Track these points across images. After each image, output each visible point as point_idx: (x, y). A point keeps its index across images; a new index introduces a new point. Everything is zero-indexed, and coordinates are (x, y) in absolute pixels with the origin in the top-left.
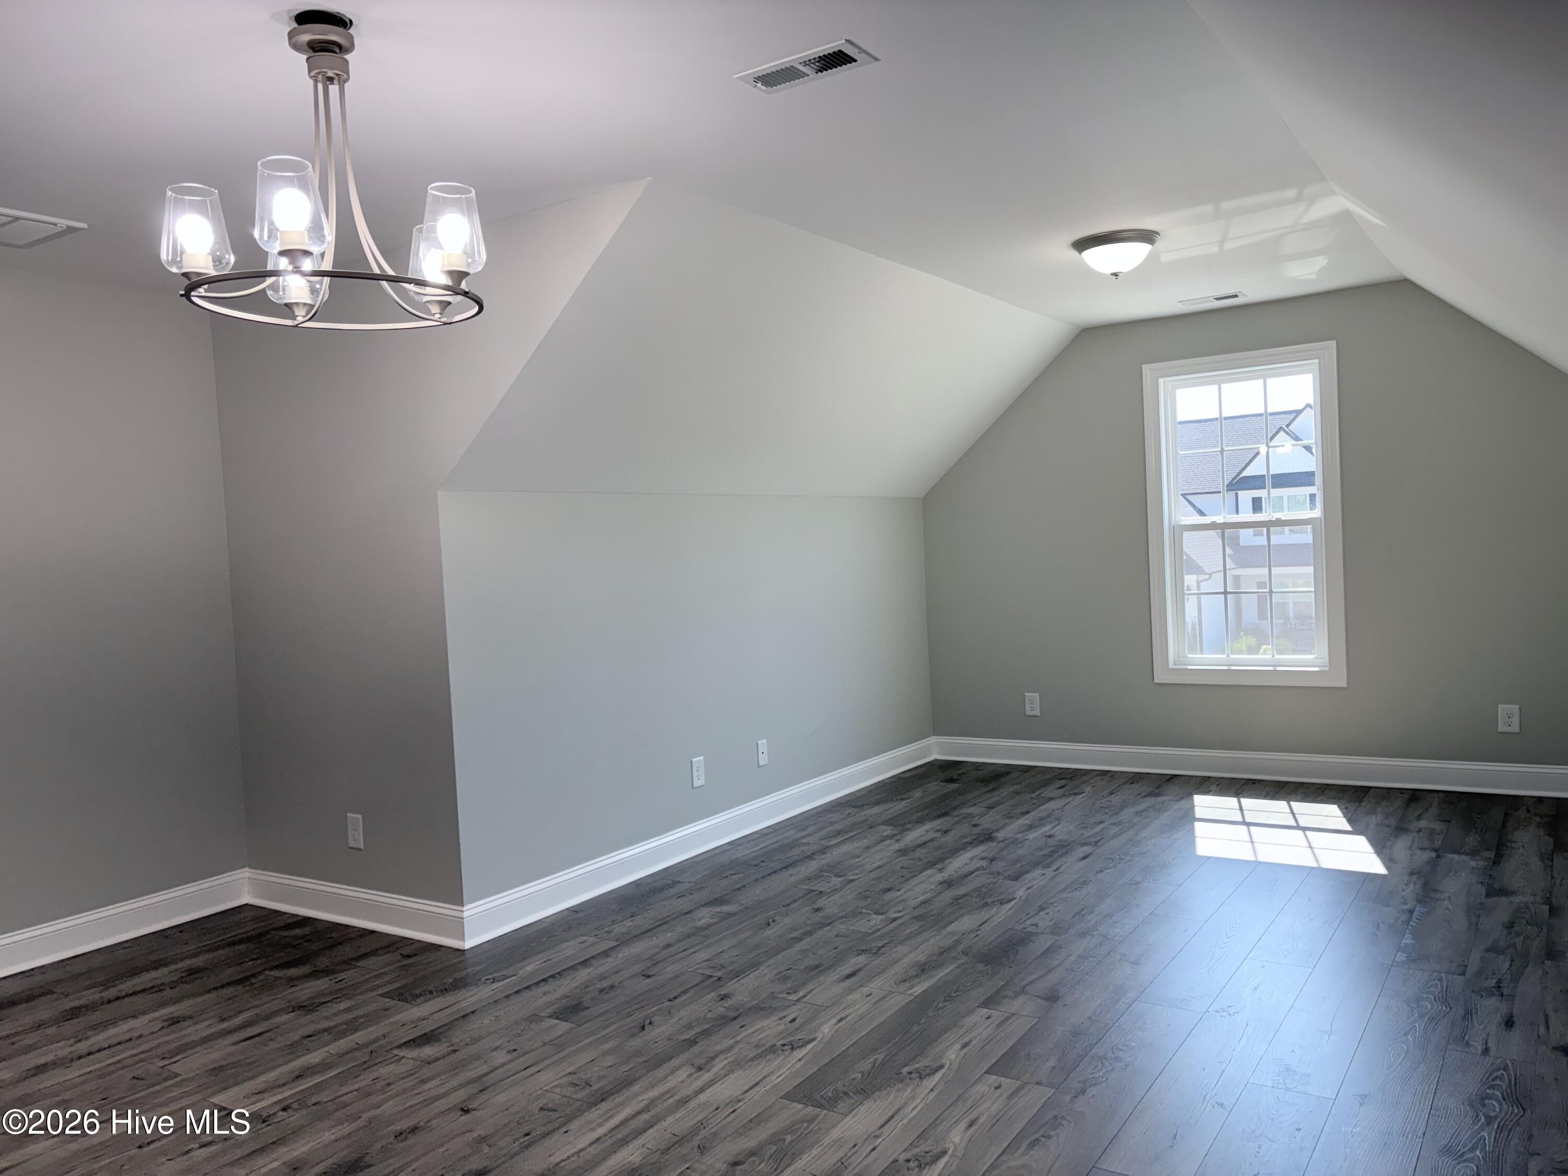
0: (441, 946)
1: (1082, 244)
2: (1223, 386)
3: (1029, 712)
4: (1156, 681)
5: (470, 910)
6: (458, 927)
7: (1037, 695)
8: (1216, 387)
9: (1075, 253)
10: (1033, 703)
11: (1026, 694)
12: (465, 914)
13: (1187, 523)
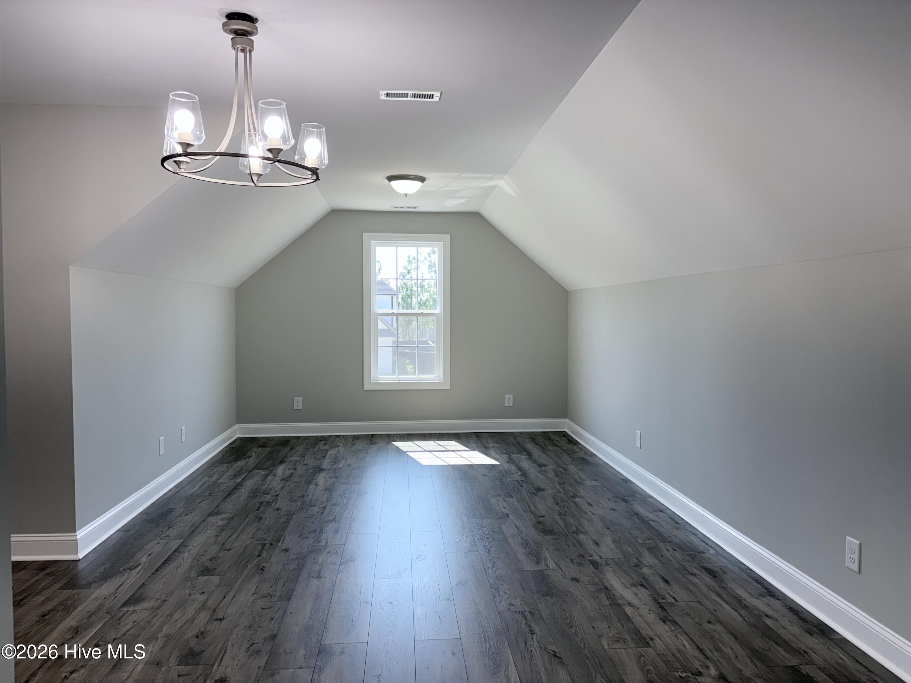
0: (57, 561)
1: (391, 178)
2: (398, 248)
3: (295, 408)
4: (365, 389)
5: (80, 534)
6: (74, 546)
7: (301, 398)
8: (395, 248)
9: (388, 181)
10: (298, 403)
11: (295, 398)
12: (78, 537)
13: (380, 312)
